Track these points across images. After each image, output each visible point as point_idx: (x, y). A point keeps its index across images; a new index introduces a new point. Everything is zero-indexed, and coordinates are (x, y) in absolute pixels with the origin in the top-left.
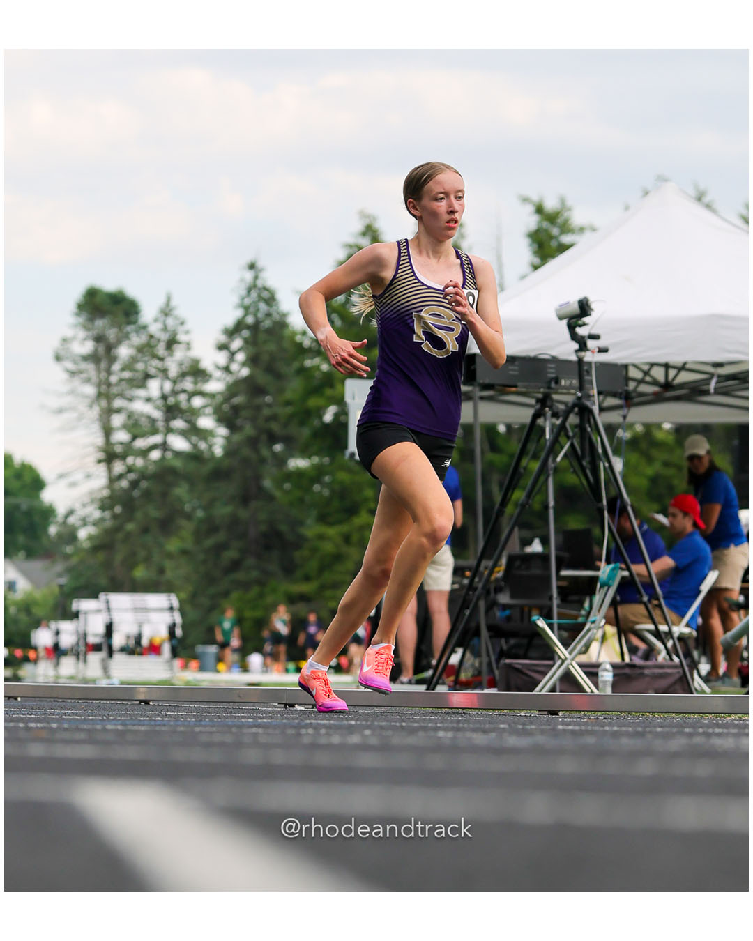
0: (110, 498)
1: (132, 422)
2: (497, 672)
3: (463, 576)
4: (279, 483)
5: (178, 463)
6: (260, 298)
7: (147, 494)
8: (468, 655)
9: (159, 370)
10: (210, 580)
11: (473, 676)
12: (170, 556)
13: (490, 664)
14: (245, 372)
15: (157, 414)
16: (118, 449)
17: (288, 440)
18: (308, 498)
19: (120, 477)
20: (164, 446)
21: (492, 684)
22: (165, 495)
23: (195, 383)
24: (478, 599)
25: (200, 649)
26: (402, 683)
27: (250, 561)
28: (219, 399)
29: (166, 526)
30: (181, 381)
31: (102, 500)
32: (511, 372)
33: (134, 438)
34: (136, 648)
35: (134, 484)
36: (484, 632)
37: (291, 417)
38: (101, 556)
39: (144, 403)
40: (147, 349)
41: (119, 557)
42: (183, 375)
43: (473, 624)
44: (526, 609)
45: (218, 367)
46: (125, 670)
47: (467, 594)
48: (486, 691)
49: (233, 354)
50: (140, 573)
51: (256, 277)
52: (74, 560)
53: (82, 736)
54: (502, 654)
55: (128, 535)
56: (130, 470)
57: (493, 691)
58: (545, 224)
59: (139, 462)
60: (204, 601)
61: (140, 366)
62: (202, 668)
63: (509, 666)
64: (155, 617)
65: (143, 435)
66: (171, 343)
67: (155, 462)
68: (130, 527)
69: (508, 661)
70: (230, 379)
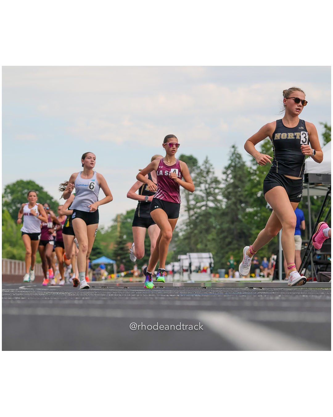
0: (189, 222)
1: (196, 198)
2: (316, 276)
3: (305, 245)
4: (244, 217)
5: (211, 211)
6: (236, 157)
7: (201, 221)
8: (307, 271)
9: (204, 181)
10: (222, 248)
11: (309, 277)
12: (209, 241)
13: (314, 274)
14: (232, 181)
15: (204, 195)
16: (192, 207)
17: (246, 203)
18: (253, 221)
19: (192, 215)
20: (206, 205)
21: (315, 280)
22: (207, 221)
23: (216, 185)
24: (311, 252)
25: (219, 270)
26: (286, 280)
27: (235, 242)
28: (224, 190)
29: (207, 231)
30: (211, 184)
31: (187, 223)
32: (320, 179)
33: (197, 203)
34: (199, 270)
35: (197, 218)
36: (312, 263)
37: (247, 195)
38: (187, 241)
39: (199, 192)
40: (200, 174)
41: (193, 241)
42: (212, 182)
43: (308, 261)
44: (326, 256)
45: (223, 180)
46: (196, 278)
47: (307, 251)
48: (313, 282)
49: (228, 175)
50: (199, 246)
51: (235, 150)
52: (178, 243)
53: (189, 298)
54: (318, 270)
55: (195, 234)
56: (195, 213)
57: (316, 282)
58: (328, 131)
59: (199, 211)
60: (220, 255)
61: (198, 180)
62: (220, 277)
63: (321, 274)
64: (205, 260)
65: (200, 202)
66: (208, 172)
67: (203, 211)
68: (196, 231)
69: (320, 272)
70: (227, 183)
